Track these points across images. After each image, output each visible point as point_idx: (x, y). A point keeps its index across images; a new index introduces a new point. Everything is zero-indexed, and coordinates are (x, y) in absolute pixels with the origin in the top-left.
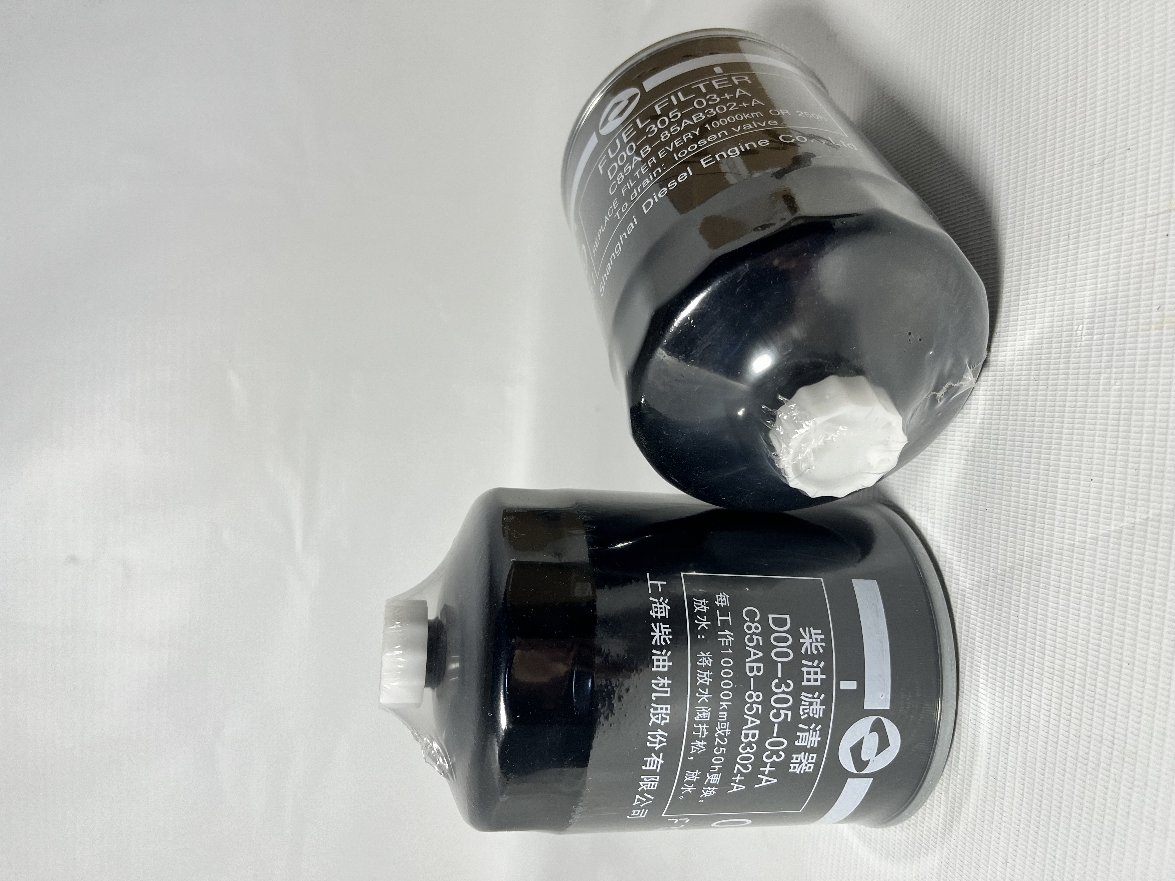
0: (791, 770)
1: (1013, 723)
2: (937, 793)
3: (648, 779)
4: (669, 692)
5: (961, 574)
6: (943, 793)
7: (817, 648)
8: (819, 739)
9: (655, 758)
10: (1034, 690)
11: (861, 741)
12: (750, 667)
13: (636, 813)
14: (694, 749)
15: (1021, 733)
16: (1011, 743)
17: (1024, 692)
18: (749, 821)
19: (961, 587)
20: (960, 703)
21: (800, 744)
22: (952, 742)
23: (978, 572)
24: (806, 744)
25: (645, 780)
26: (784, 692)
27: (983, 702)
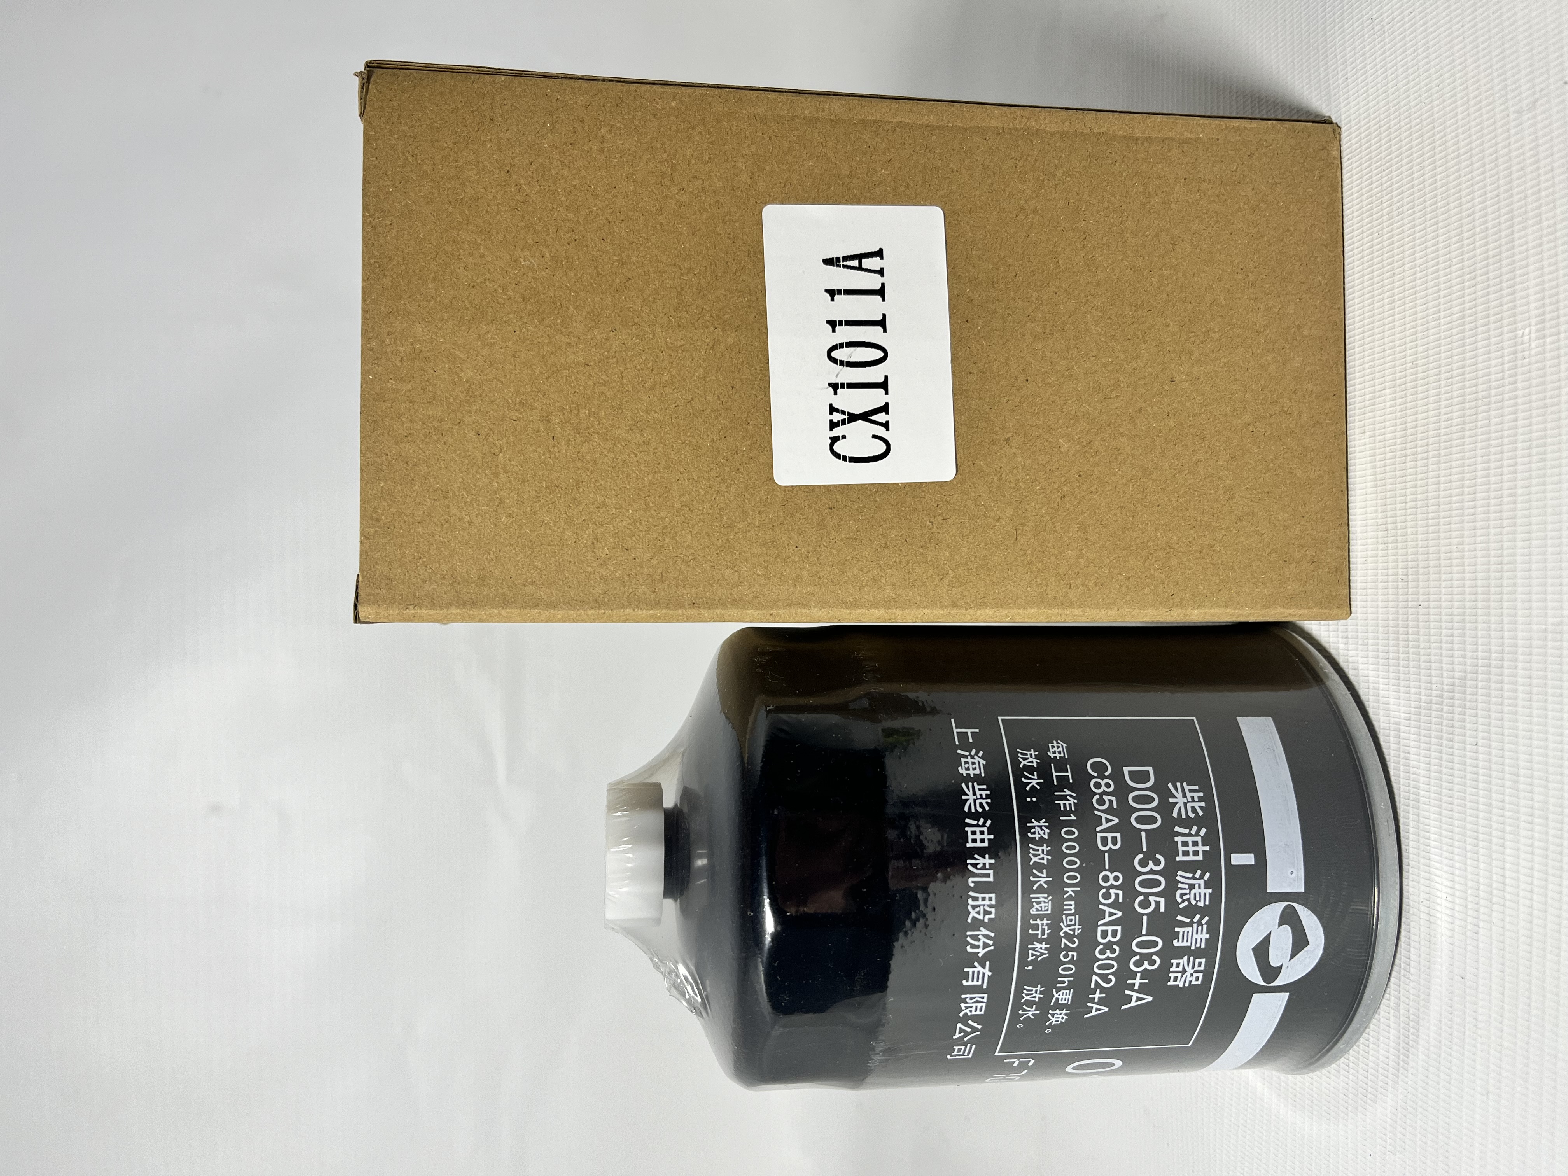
0: (1171, 983)
1: (1482, 894)
2: (1382, 1013)
3: (972, 999)
4: (992, 876)
5: (1392, 701)
6: (1392, 1011)
7: (1194, 809)
8: (1208, 936)
9: (979, 968)
10: (1508, 843)
11: (1268, 937)
12: (1102, 838)
13: (959, 1050)
14: (1032, 955)
15: (1495, 907)
16: (1481, 924)
17: (1494, 848)
18: (1118, 1063)
19: (1392, 720)
20: (1405, 881)
21: (1180, 944)
22: (1398, 938)
23: (1416, 694)
24: (1188, 944)
25: (968, 1000)
26: (1152, 872)
27: (1438, 873)
